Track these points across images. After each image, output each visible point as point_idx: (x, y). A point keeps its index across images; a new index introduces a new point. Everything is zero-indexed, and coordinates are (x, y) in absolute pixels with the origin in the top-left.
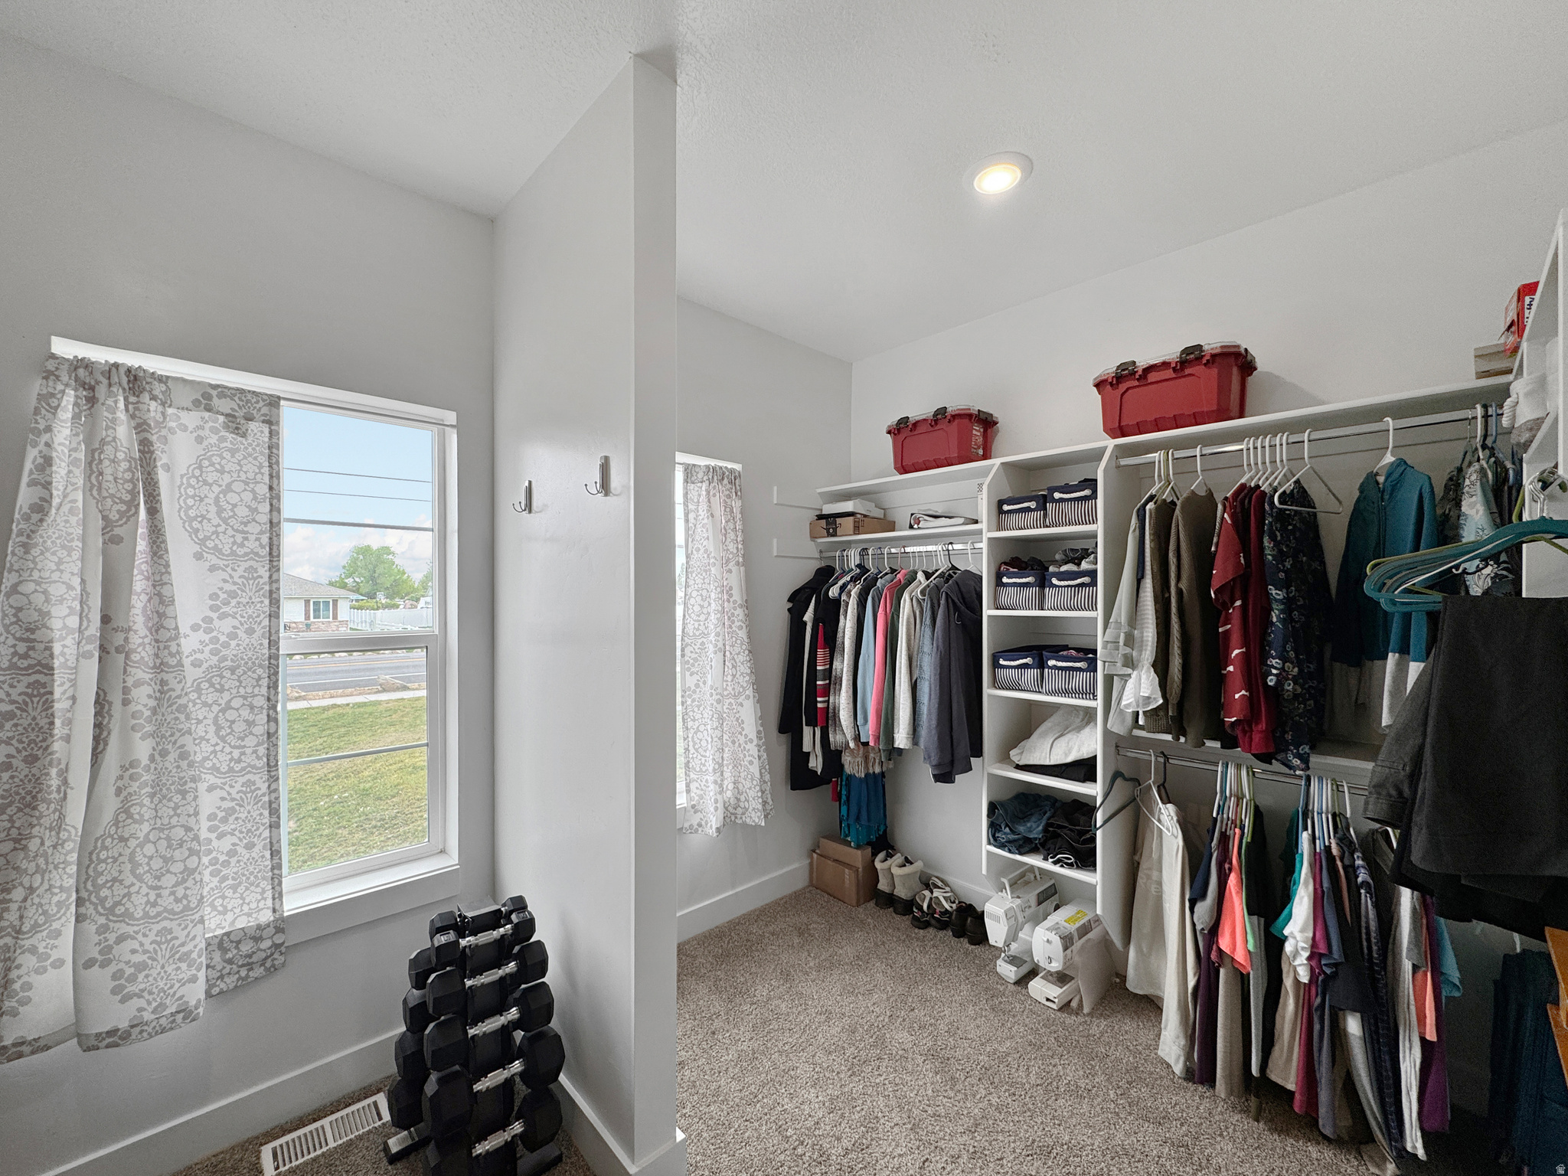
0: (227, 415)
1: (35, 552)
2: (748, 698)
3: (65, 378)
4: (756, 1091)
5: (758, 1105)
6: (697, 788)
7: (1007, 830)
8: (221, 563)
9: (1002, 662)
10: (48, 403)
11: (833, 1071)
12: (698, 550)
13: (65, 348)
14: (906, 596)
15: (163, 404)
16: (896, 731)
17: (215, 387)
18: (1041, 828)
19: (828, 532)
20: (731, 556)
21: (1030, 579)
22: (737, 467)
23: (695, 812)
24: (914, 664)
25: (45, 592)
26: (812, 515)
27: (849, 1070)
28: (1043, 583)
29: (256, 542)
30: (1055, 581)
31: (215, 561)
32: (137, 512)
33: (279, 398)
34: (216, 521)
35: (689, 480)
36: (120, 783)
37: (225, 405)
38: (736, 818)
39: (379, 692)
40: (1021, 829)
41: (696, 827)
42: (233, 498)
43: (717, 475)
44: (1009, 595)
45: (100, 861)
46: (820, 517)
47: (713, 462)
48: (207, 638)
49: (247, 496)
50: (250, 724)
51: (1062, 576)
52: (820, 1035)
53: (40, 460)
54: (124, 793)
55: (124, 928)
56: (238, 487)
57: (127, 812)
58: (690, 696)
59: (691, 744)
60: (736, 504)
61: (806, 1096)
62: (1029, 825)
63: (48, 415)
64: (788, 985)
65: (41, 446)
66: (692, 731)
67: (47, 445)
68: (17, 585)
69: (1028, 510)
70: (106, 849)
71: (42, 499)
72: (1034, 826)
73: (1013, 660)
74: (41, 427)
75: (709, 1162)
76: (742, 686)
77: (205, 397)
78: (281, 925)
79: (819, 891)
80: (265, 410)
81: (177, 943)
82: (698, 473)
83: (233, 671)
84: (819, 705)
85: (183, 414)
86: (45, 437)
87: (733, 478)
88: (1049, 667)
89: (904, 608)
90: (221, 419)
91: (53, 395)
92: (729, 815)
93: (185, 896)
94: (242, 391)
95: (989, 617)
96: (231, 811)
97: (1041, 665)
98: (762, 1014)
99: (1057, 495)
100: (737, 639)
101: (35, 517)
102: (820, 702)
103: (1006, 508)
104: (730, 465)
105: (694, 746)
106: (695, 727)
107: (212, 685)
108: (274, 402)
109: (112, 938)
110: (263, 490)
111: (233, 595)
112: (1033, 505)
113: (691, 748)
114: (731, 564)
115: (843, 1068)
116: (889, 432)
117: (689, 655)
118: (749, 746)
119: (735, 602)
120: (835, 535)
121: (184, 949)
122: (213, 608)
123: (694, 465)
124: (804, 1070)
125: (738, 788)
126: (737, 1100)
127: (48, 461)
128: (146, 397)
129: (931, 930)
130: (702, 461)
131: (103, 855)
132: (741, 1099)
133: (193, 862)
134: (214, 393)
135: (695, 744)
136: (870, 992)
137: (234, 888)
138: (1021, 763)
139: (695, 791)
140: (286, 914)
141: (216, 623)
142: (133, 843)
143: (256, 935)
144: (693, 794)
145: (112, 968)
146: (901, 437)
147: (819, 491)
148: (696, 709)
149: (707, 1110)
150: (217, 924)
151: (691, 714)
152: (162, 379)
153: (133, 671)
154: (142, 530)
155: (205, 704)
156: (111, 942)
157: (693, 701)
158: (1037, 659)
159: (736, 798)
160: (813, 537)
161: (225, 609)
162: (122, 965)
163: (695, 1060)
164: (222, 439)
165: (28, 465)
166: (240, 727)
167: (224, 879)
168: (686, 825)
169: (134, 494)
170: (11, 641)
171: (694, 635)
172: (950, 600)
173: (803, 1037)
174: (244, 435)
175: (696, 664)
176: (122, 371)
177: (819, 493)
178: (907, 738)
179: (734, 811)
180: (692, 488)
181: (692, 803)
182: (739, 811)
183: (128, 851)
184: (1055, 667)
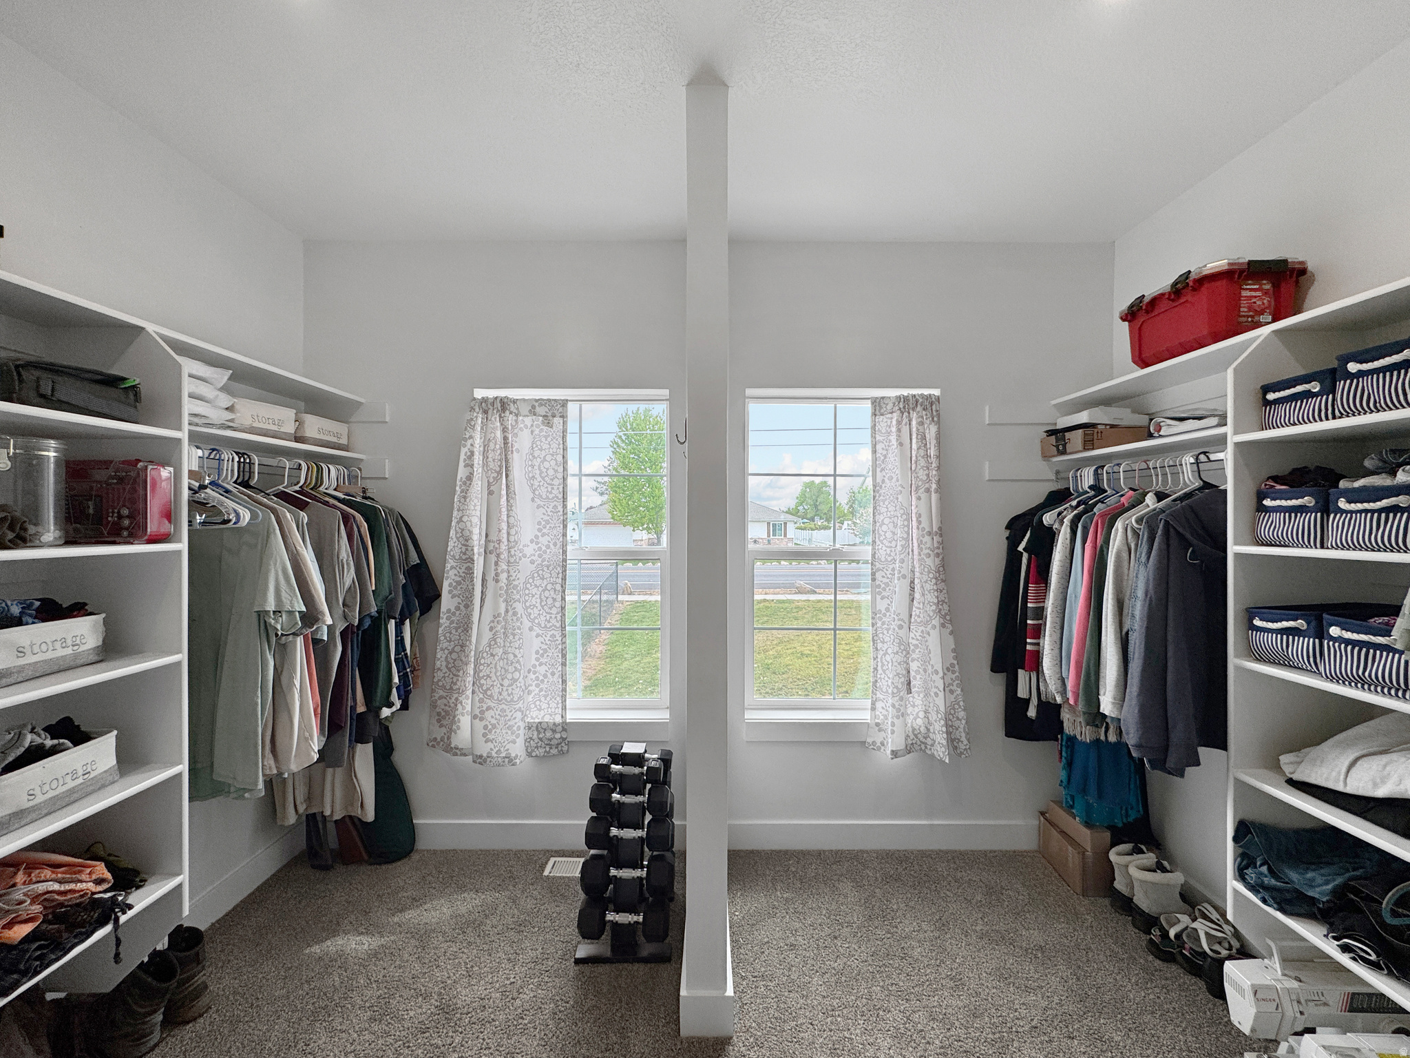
0: (544, 416)
1: (468, 500)
2: (934, 627)
3: (477, 410)
4: (836, 1006)
5: (830, 1019)
6: (883, 708)
7: (1264, 869)
8: (542, 503)
9: (1257, 622)
10: (470, 423)
11: (924, 1038)
12: (891, 478)
13: (479, 393)
14: (1119, 525)
15: (517, 415)
16: (1101, 692)
17: (537, 401)
18: (1330, 887)
19: (1058, 450)
20: (920, 483)
21: (1307, 501)
22: (936, 392)
23: (879, 731)
24: (1125, 611)
25: (471, 521)
26: (1040, 432)
27: (942, 1047)
28: (1326, 508)
29: (557, 492)
30: (1342, 504)
31: (539, 502)
32: (501, 477)
33: (567, 400)
34: (539, 479)
35: (877, 412)
36: (492, 624)
37: (541, 410)
38: (926, 747)
39: (796, 593)
40: (1294, 876)
41: (879, 744)
42: (546, 464)
43: (907, 405)
44: (1273, 525)
45: (481, 664)
46: (1051, 433)
47: (905, 392)
48: (536, 547)
49: (553, 463)
50: (554, 600)
51: (1353, 496)
52: (936, 998)
53: (469, 454)
54: (494, 631)
55: (490, 703)
56: (549, 458)
57: (495, 640)
58: (880, 619)
59: (880, 664)
60: (931, 431)
61: (879, 1041)
62: (1310, 875)
63: (471, 430)
64: (937, 935)
65: (469, 446)
66: (881, 653)
67: (472, 445)
68: (461, 517)
69: (1308, 395)
70: (484, 658)
71: (471, 473)
72: (1319, 880)
73: (1273, 622)
74: (467, 436)
75: (758, 1034)
76: (929, 615)
77: (534, 406)
78: (565, 726)
79: (1043, 860)
80: (561, 410)
81: (507, 718)
82: (887, 404)
83: (548, 567)
84: (1028, 647)
85: (525, 419)
86: (469, 442)
87: (930, 403)
88: (1331, 638)
89: (1115, 540)
90: (541, 418)
91: (472, 419)
92: (919, 743)
93: (512, 693)
94: (549, 400)
95: (1238, 556)
96: (545, 651)
97: (1320, 634)
98: (890, 946)
99: (1353, 367)
100: (925, 567)
101: (468, 482)
102: (1031, 644)
103: (1271, 396)
104: (926, 392)
105: (882, 667)
106: (884, 649)
107: (539, 575)
108: (564, 403)
109: (485, 707)
110: (560, 458)
111: (547, 522)
112: (1315, 387)
113: (879, 668)
114: (921, 491)
115: (937, 1042)
116: (1123, 319)
117: (880, 579)
118: (935, 677)
119: (923, 529)
120: (1064, 452)
121: (509, 723)
122: (540, 530)
123: (883, 398)
124: (895, 1017)
125: (928, 718)
126: (816, 1002)
127: (472, 453)
128: (507, 412)
129: (1174, 967)
130: (893, 393)
131: (482, 661)
132: (819, 1004)
133: (516, 675)
134: (537, 404)
135: (883, 665)
136: (1028, 989)
137: (546, 697)
138: (1296, 777)
139: (881, 710)
140: (568, 721)
141: (541, 539)
142: (497, 658)
143: (554, 728)
144: (877, 713)
145: (484, 723)
146: (1138, 323)
147: (1054, 402)
148: (885, 632)
149: (786, 994)
150: (536, 716)
151: (881, 635)
152: (515, 402)
153: (501, 564)
154: (504, 487)
155: (536, 586)
156: (484, 709)
157: (883, 623)
158: (1313, 624)
159: (926, 727)
160: (1046, 456)
161: (544, 531)
162: (487, 723)
163: (805, 950)
164: (541, 430)
165: (462, 457)
166: (550, 601)
167: (541, 690)
168: (870, 740)
169: (501, 467)
170: (460, 546)
171: (886, 560)
172: (1171, 530)
173: (916, 989)
174: (551, 427)
175: (887, 589)
176: (498, 400)
177: (1054, 405)
178: (1113, 703)
179: (924, 740)
180: (881, 419)
181: (877, 721)
182: (929, 742)
183: (494, 662)
184: (1340, 640)
